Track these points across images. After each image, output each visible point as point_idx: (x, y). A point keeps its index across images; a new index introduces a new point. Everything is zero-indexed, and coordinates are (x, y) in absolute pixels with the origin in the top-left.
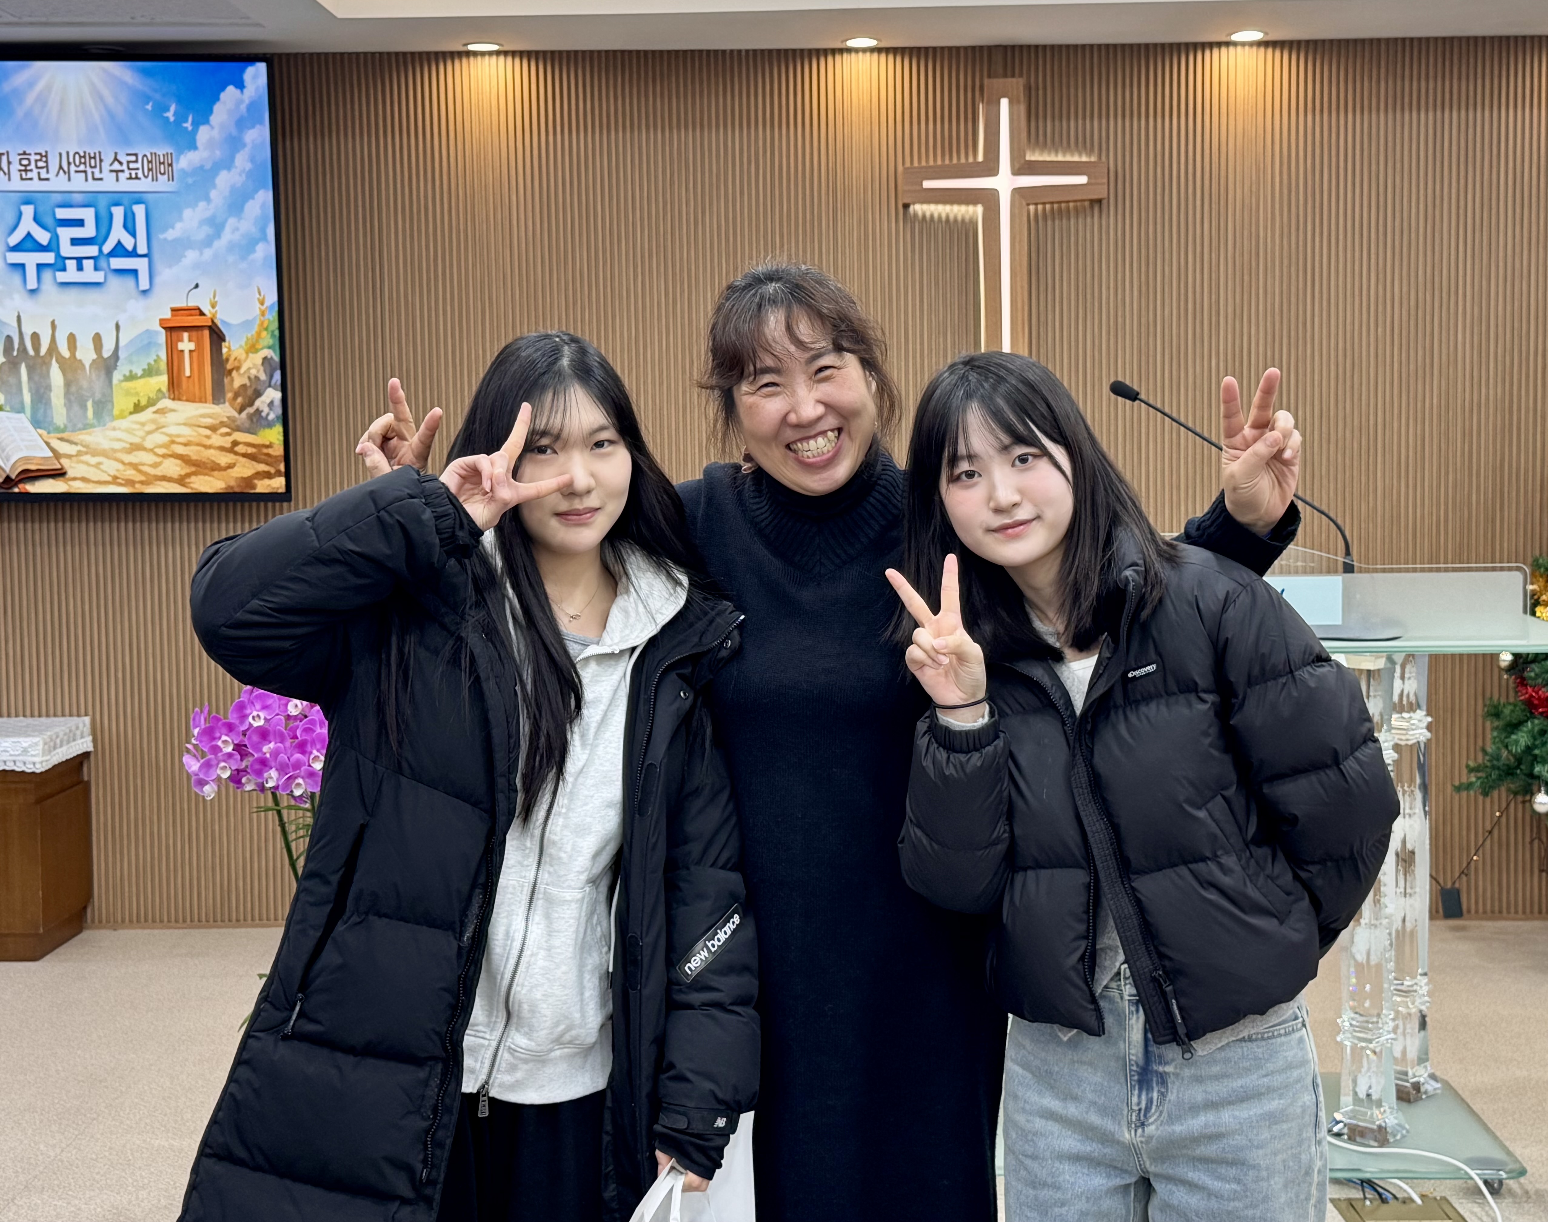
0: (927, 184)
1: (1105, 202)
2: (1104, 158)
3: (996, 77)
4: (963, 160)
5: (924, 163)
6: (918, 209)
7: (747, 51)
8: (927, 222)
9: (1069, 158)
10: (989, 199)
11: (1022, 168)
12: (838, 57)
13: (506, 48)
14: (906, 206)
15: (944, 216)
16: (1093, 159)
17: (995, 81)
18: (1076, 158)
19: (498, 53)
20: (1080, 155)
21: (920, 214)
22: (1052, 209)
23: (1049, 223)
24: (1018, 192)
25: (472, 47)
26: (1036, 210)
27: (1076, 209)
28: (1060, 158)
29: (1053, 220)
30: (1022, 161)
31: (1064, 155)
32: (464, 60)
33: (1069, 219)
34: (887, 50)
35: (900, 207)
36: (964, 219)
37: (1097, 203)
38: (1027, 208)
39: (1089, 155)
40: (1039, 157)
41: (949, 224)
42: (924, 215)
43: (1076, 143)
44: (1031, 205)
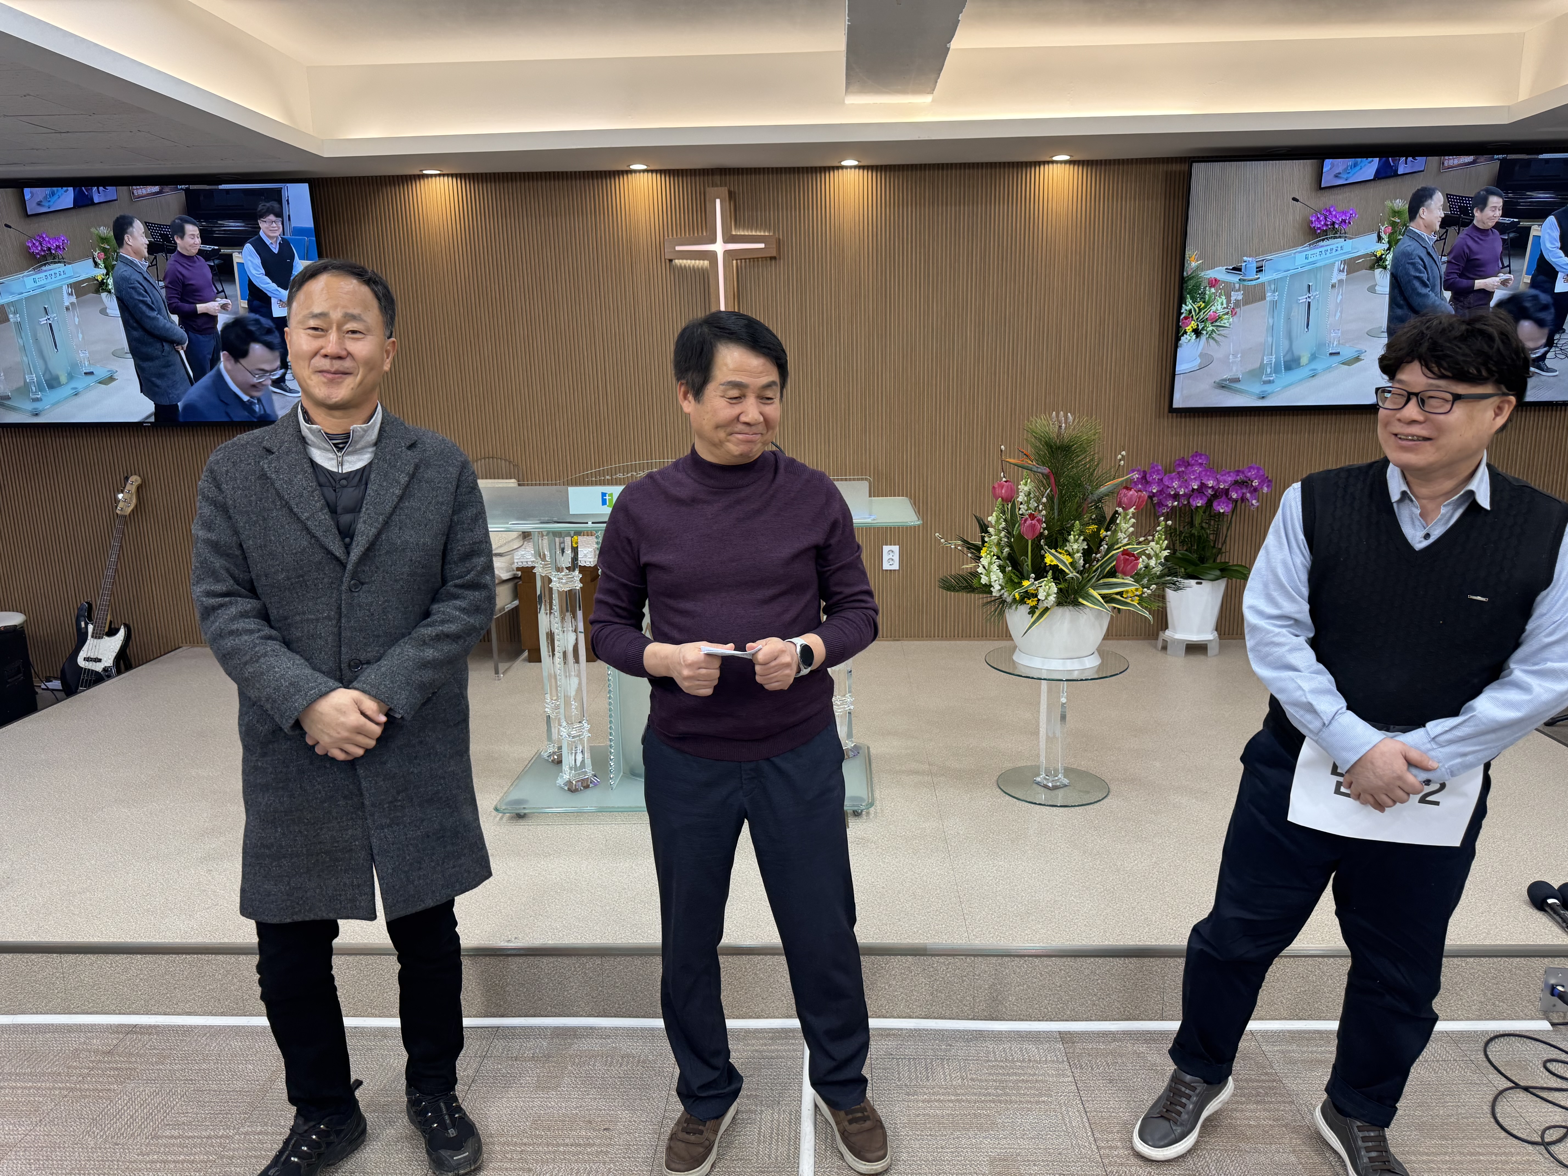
0: (678, 248)
1: (778, 258)
2: (775, 233)
3: (717, 186)
4: (700, 234)
6: (678, 262)
7: (579, 172)
8: (683, 270)
9: (758, 233)
10: (711, 256)
11: (729, 239)
12: (629, 176)
13: (444, 172)
14: (671, 261)
15: (691, 268)
16: (771, 235)
17: (716, 188)
18: (762, 234)
19: (444, 175)
20: (765, 232)
22: (749, 262)
23: (748, 270)
24: (727, 253)
25: (425, 172)
26: (741, 262)
27: (762, 262)
28: (754, 233)
29: (750, 268)
30: (730, 236)
31: (756, 232)
32: (426, 180)
33: (759, 268)
34: (656, 171)
35: (667, 261)
36: (702, 268)
37: (773, 258)
38: (734, 262)
39: (769, 232)
40: (741, 233)
41: (694, 271)
42: (681, 266)
43: (761, 224)
44: (737, 260)
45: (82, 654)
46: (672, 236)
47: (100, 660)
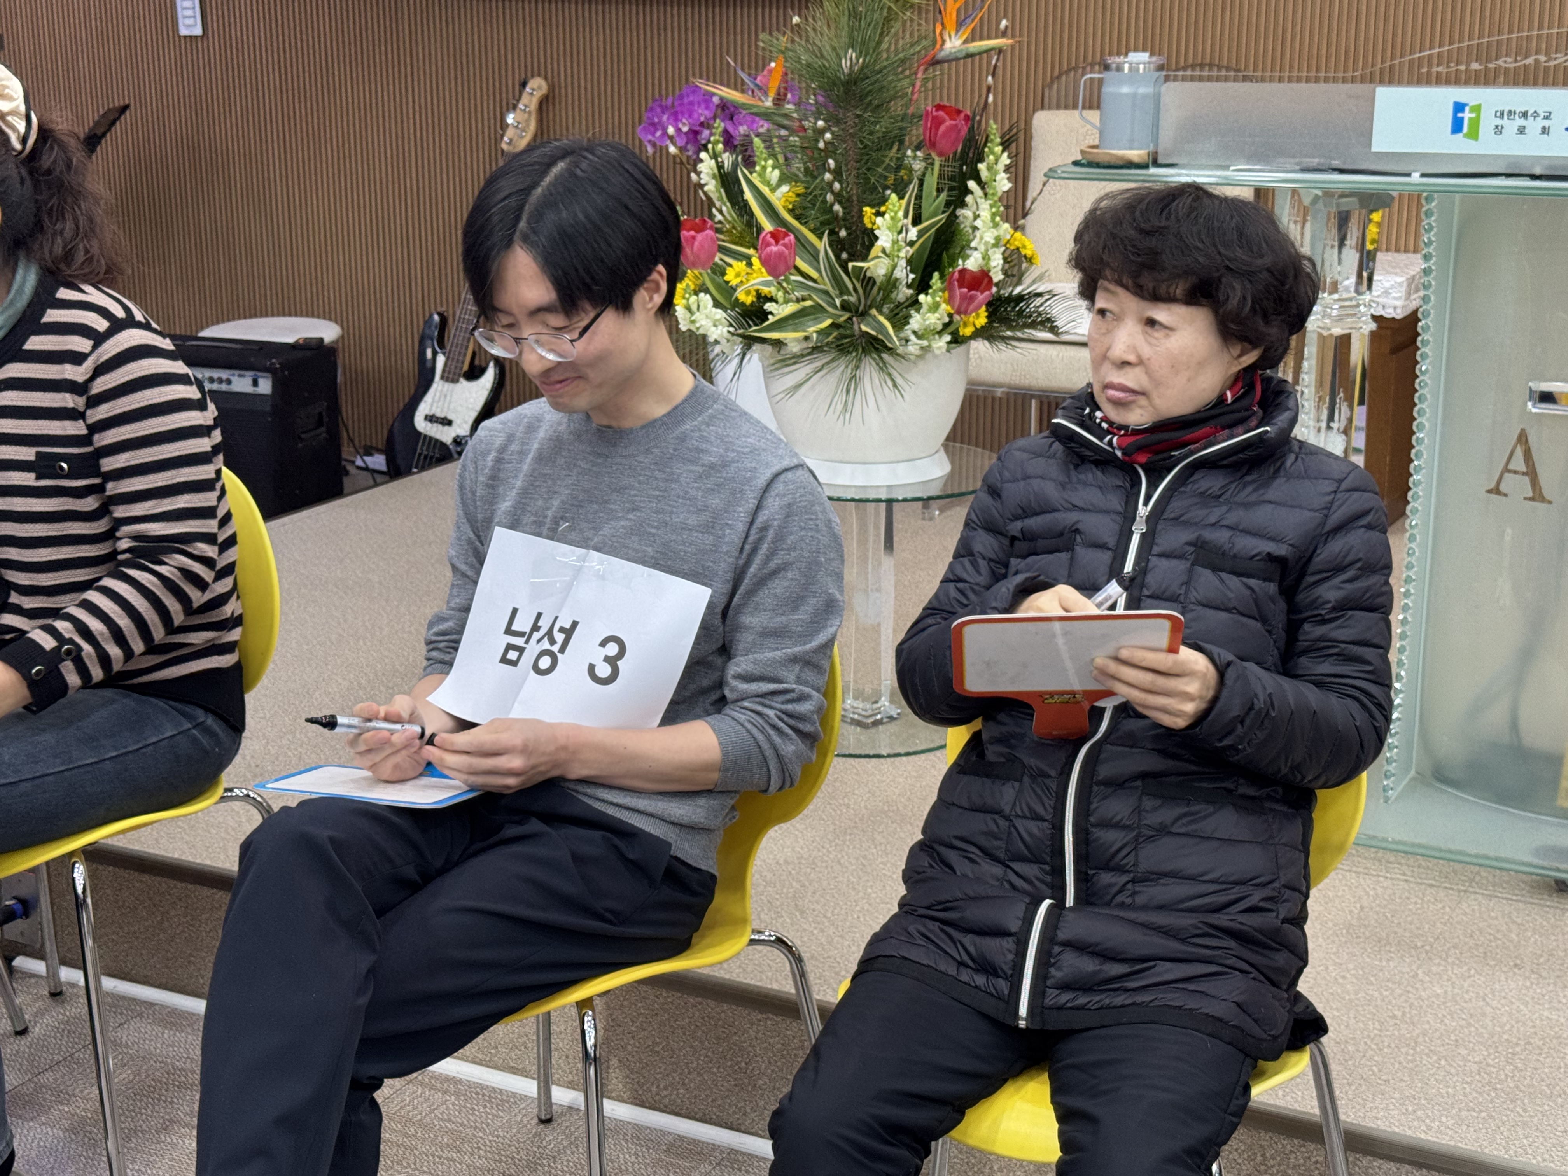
45: (424, 409)
47: (448, 422)
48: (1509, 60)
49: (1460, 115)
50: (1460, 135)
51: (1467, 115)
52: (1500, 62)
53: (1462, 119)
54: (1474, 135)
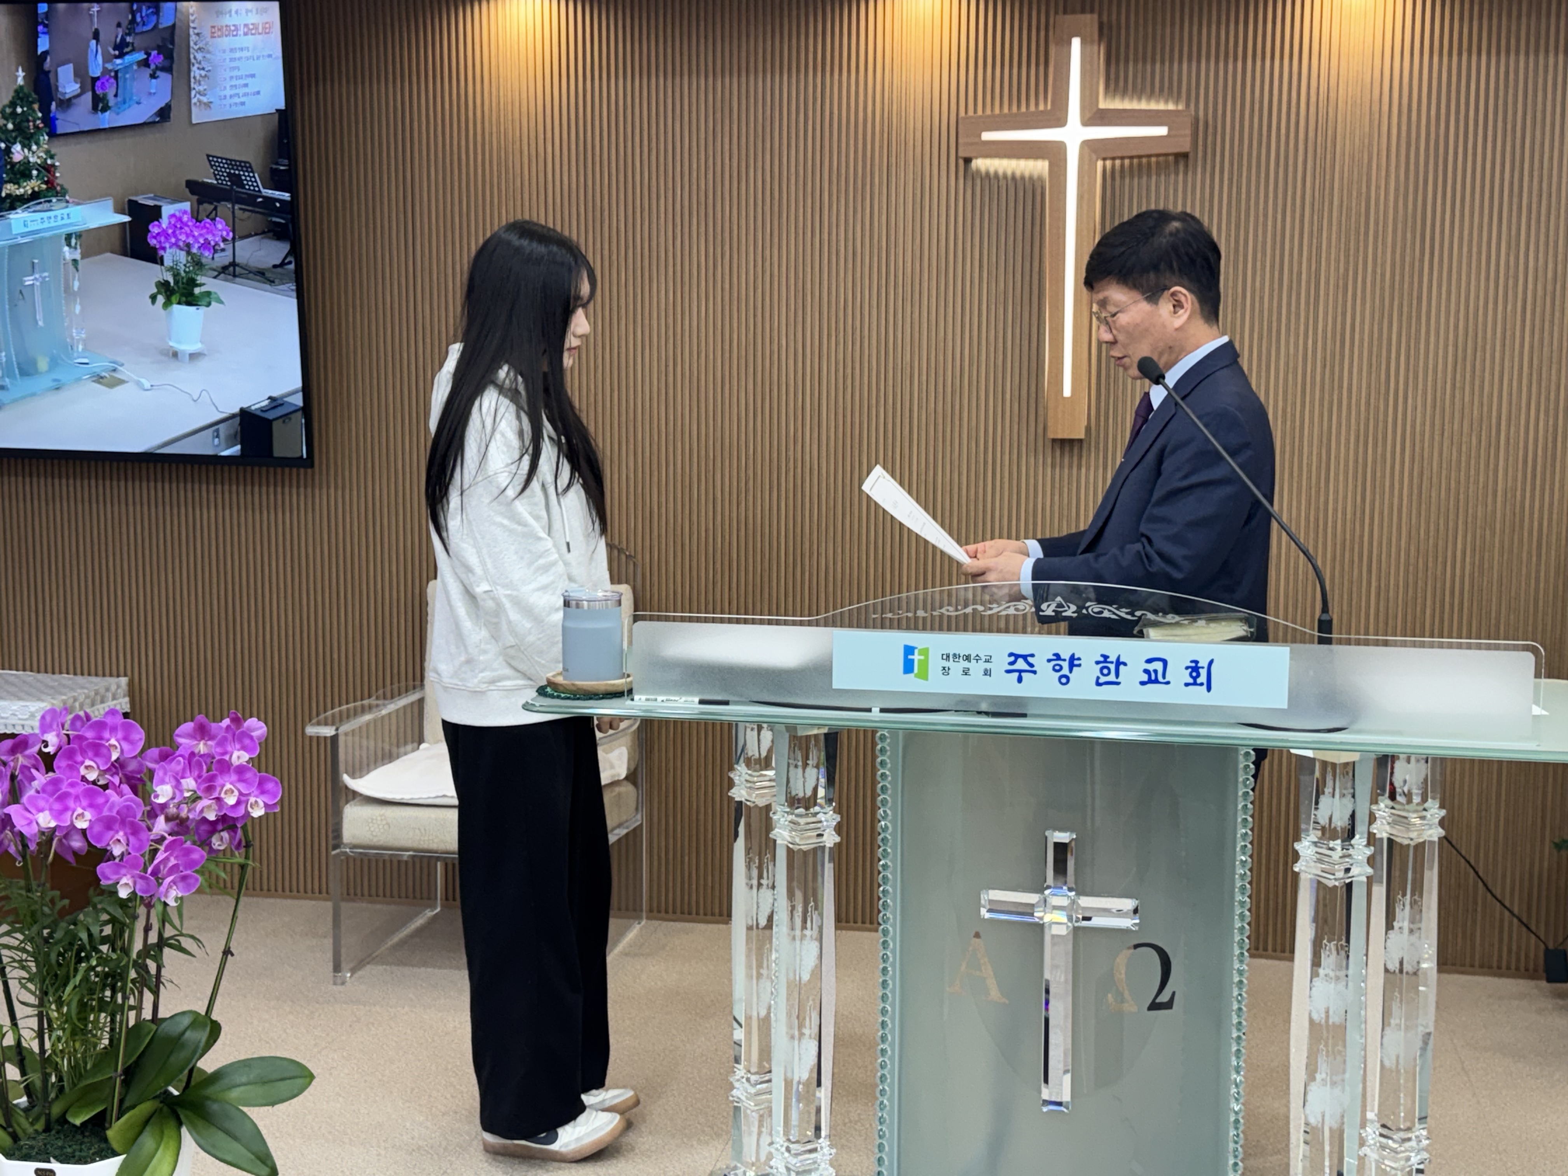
0: (987, 136)
1: (1191, 156)
2: (1192, 105)
3: (1073, 12)
4: (1032, 108)
5: (988, 112)
6: (981, 164)
8: (990, 179)
9: (1153, 106)
10: (1055, 152)
11: (1094, 118)
14: (968, 161)
15: (1009, 173)
16: (1181, 107)
17: (1071, 18)
18: (1161, 106)
20: (1166, 102)
21: (983, 169)
22: (1131, 165)
23: (1127, 181)
24: (1088, 146)
26: (1113, 165)
27: (1158, 163)
28: (1144, 105)
29: (1132, 177)
30: (1095, 110)
31: (1148, 102)
33: (1149, 176)
35: (961, 162)
36: (1031, 178)
37: (1182, 157)
38: (1100, 163)
39: (1177, 103)
40: (1118, 104)
41: (1016, 181)
42: (988, 174)
43: (1161, 90)
44: (1104, 159)
46: (975, 111)
48: (951, 609)
49: (910, 657)
50: (912, 676)
51: (916, 657)
52: (943, 611)
53: (913, 660)
54: (924, 675)
